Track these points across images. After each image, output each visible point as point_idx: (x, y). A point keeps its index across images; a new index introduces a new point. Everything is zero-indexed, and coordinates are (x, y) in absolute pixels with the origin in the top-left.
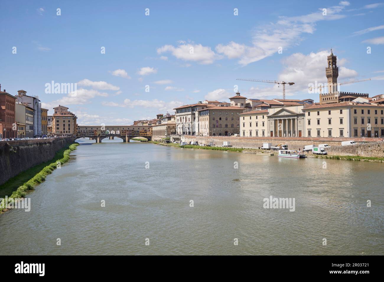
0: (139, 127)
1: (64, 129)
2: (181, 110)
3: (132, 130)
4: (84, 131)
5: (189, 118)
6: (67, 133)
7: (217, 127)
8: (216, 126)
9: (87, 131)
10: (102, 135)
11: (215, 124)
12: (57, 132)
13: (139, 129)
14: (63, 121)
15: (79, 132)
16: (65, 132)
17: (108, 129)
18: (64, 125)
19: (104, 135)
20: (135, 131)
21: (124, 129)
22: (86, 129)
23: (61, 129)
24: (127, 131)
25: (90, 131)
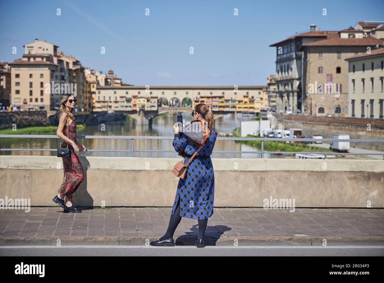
1: (31, 93)
3: (220, 97)
4: (110, 97)
6: (36, 104)
10: (149, 109)
12: (16, 100)
13: (235, 94)
14: (29, 76)
15: (99, 102)
16: (34, 100)
17: (163, 93)
18: (31, 84)
19: (153, 107)
20: (226, 98)
21: (199, 93)
22: (115, 93)
23: (25, 94)
24: (208, 98)
25: (124, 99)
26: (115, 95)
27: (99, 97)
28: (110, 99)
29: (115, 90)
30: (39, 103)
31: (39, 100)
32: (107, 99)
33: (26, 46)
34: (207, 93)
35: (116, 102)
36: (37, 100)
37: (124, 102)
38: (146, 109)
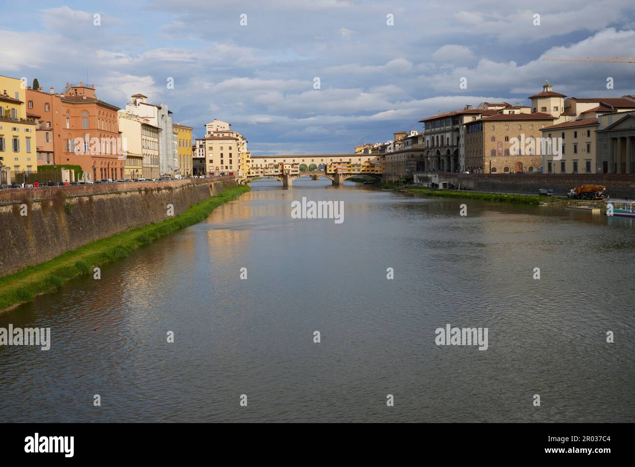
0: (359, 157)
1: (222, 162)
2: (433, 123)
3: (348, 163)
4: (261, 165)
5: (448, 139)
6: (227, 170)
7: (500, 154)
8: (497, 153)
9: (266, 165)
10: (293, 173)
11: (496, 149)
12: (210, 168)
13: (360, 160)
14: (220, 148)
15: (253, 168)
16: (224, 168)
17: (303, 161)
18: (222, 155)
19: (296, 171)
20: (352, 163)
21: (331, 160)
22: (265, 161)
23: (217, 163)
24: (339, 163)
25: (272, 166)
26: (265, 163)
27: (253, 165)
28: (261, 166)
29: (265, 159)
30: (229, 170)
31: (229, 167)
32: (259, 166)
33: (207, 125)
34: (337, 160)
35: (267, 168)
36: (227, 167)
37: (273, 168)
38: (291, 173)
